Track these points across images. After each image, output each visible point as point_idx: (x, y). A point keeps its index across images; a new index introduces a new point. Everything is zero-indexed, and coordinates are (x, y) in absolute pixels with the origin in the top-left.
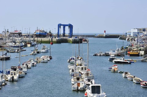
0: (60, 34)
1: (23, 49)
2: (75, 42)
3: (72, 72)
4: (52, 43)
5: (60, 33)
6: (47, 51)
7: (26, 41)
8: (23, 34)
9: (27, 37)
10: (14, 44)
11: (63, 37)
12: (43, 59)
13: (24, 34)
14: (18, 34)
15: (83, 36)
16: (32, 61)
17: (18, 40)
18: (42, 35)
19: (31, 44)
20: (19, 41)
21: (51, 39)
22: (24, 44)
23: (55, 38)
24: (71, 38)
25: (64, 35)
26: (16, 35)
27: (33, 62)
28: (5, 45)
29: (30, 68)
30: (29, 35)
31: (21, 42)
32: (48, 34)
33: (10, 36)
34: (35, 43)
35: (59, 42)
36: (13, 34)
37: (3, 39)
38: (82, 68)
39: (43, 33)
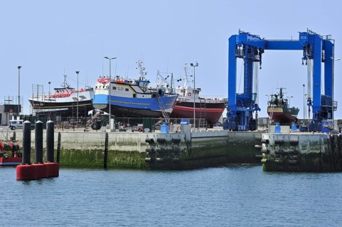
35: (162, 159)
39: (139, 96)
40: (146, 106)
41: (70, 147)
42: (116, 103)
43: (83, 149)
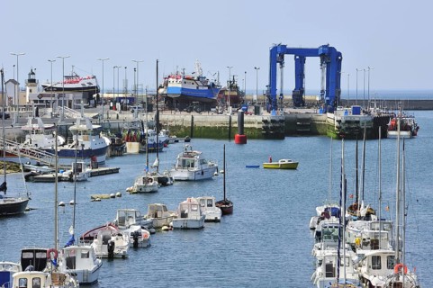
0: (278, 93)
1: (102, 164)
2: (350, 132)
3: (328, 275)
4: (241, 135)
5: (278, 87)
6: (199, 177)
7: (119, 129)
8: (106, 95)
9: (124, 108)
10: (61, 140)
11: (292, 110)
12: (184, 215)
13: (111, 96)
14: (79, 95)
15: (392, 103)
16: (132, 221)
17: (83, 122)
18: (196, 98)
19: (143, 144)
20: (84, 127)
21: (235, 118)
22: (108, 142)
23: (257, 112)
24: (332, 111)
25: (299, 99)
26: (70, 96)
27: (137, 228)
28: (21, 146)
29: (124, 257)
30: (132, 100)
31: (96, 132)
32: (222, 92)
33: (41, 103)
34: (162, 136)
35: (274, 132)
36: (56, 94)
37: (7, 117)
38: (376, 260)
39: (200, 88)
40: (204, 94)
41: (201, 125)
42: (185, 92)
43: (212, 125)
